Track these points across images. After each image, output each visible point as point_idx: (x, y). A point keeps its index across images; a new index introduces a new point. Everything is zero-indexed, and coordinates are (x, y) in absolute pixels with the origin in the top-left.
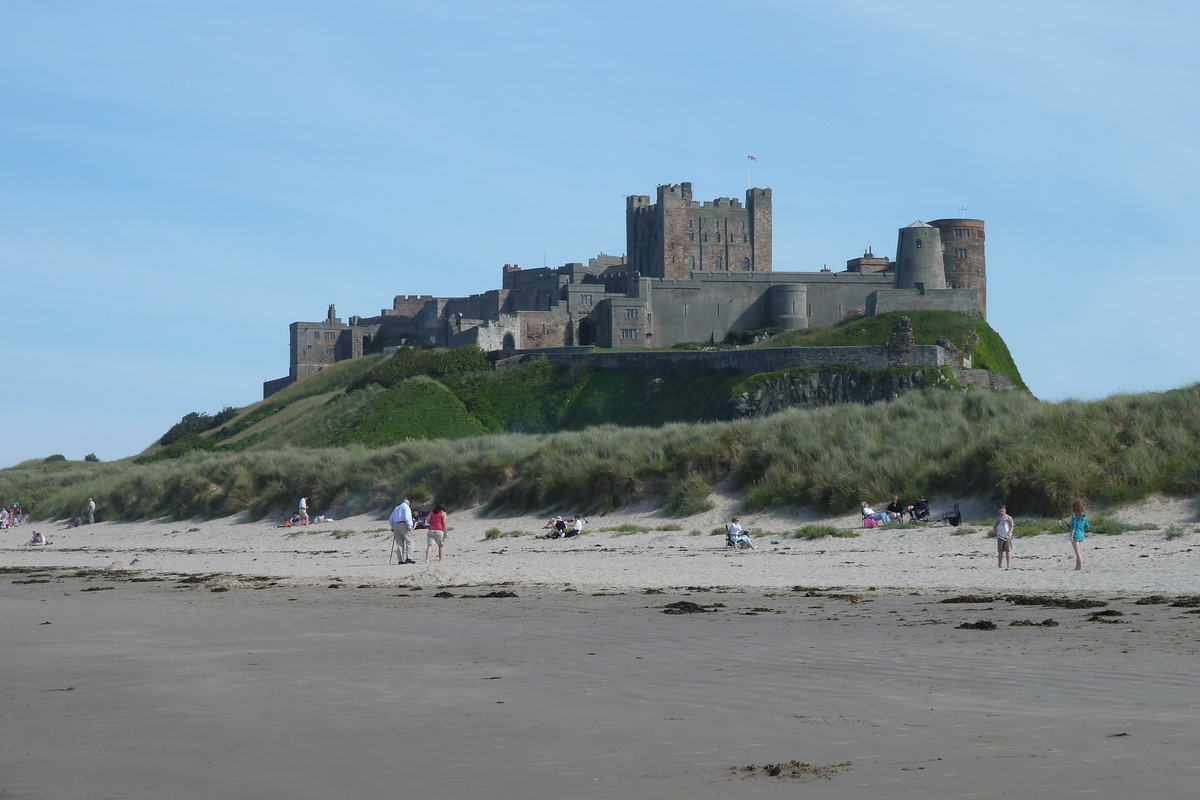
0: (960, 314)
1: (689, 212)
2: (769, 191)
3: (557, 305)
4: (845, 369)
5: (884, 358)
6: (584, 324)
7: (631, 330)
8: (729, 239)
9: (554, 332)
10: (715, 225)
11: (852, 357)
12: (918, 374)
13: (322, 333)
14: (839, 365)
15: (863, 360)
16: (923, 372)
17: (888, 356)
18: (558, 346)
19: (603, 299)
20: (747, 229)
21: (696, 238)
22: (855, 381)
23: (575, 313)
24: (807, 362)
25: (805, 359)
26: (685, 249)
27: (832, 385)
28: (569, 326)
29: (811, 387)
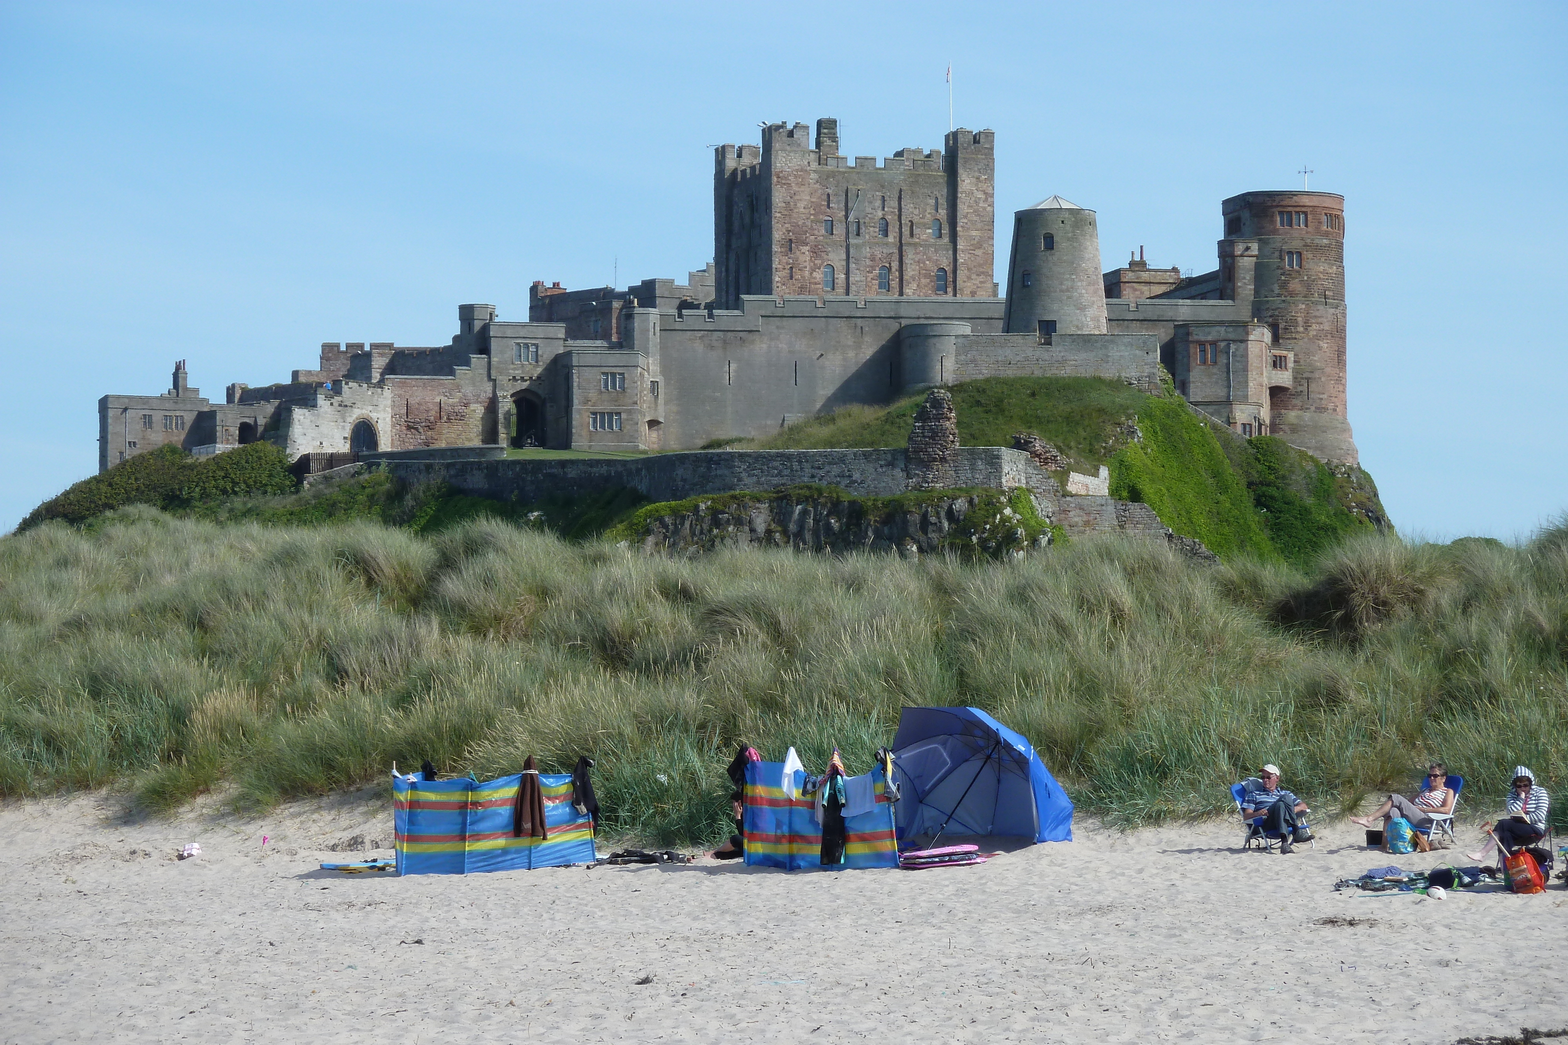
0: (1117, 385)
1: (825, 178)
2: (989, 135)
3: (467, 363)
4: (820, 494)
5: (899, 474)
6: (522, 400)
7: (611, 414)
8: (906, 231)
9: (461, 417)
10: (878, 203)
11: (835, 470)
12: (960, 505)
13: (158, 417)
14: (809, 488)
15: (856, 476)
16: (971, 502)
17: (906, 470)
18: (468, 444)
19: (561, 351)
20: (943, 213)
21: (839, 230)
22: (839, 520)
23: (503, 380)
24: (747, 480)
25: (744, 475)
26: (816, 252)
27: (792, 527)
28: (492, 406)
29: (752, 530)
